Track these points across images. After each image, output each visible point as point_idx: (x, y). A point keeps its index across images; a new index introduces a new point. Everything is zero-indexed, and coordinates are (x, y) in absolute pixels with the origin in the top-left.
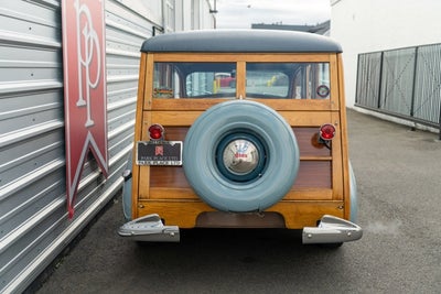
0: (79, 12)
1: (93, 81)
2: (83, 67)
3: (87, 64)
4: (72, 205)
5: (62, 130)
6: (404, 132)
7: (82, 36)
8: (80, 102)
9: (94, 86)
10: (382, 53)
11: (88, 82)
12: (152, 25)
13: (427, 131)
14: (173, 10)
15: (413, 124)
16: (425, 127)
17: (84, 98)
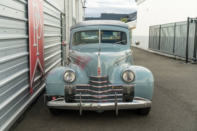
0: (34, 6)
1: (39, 36)
2: (36, 30)
3: (37, 29)
4: (32, 88)
5: (28, 56)
6: (170, 60)
7: (35, 16)
8: (35, 45)
9: (39, 38)
10: (160, 26)
11: (37, 36)
12: (60, 13)
13: (180, 60)
14: (68, 6)
15: (174, 57)
16: (179, 58)
17: (36, 43)
